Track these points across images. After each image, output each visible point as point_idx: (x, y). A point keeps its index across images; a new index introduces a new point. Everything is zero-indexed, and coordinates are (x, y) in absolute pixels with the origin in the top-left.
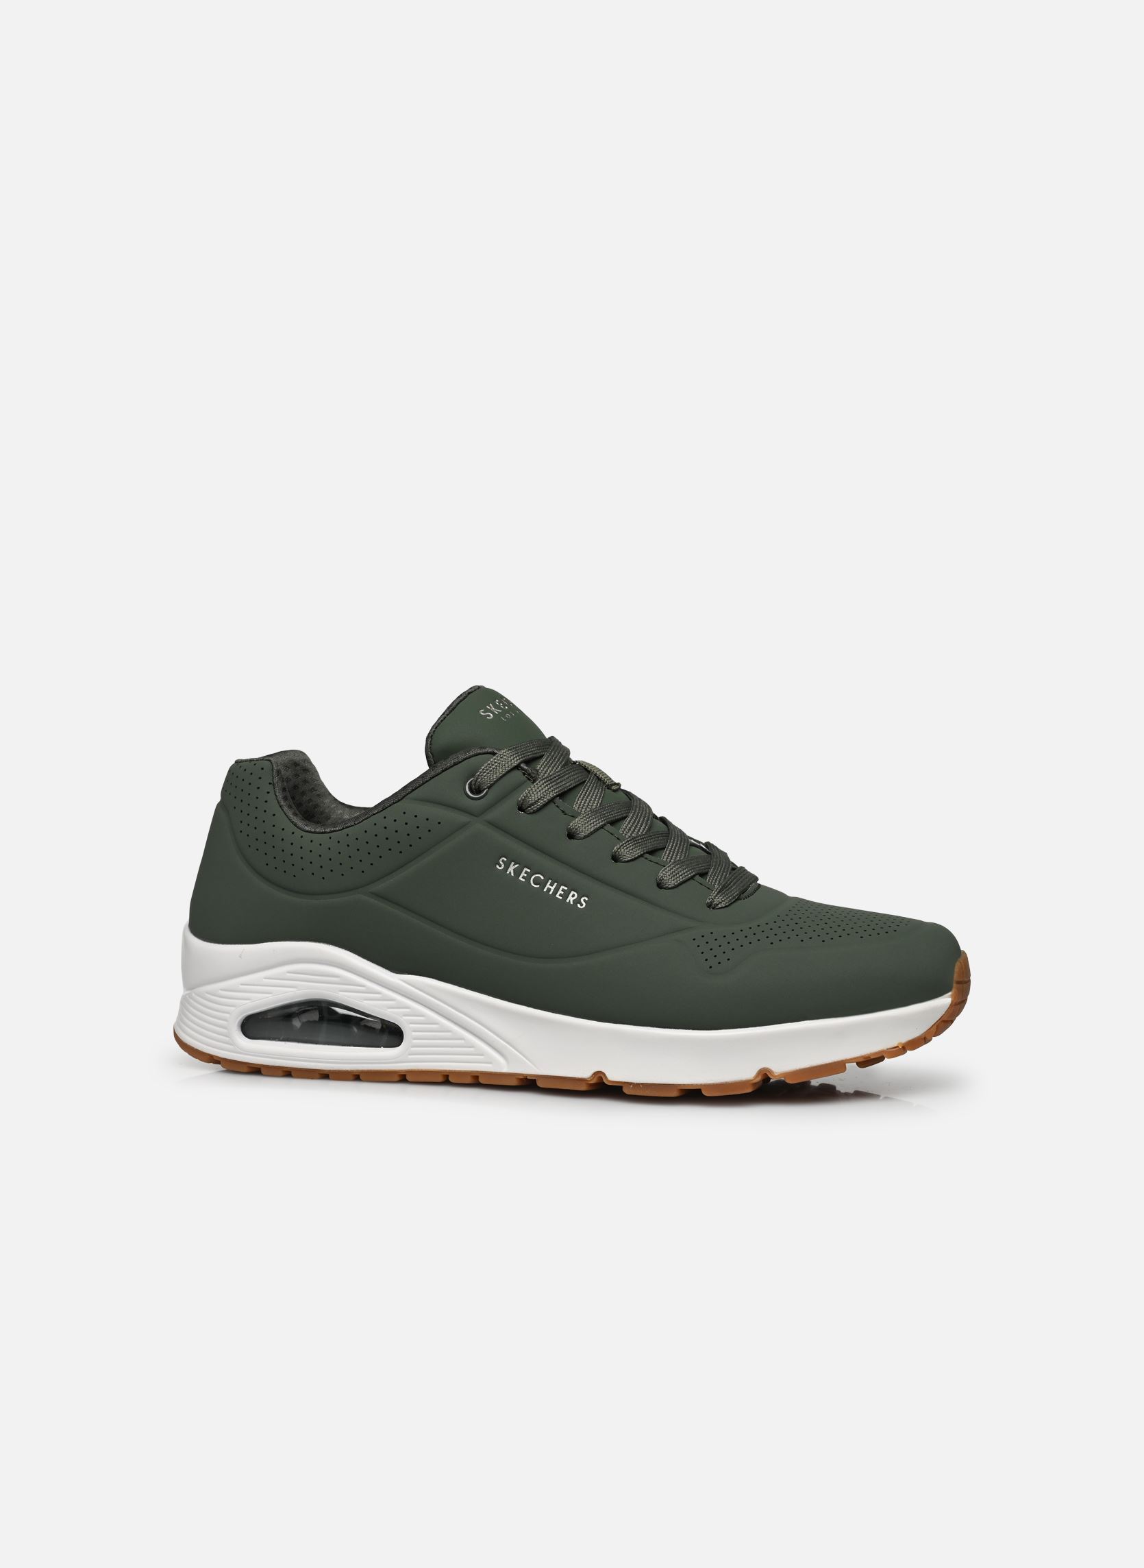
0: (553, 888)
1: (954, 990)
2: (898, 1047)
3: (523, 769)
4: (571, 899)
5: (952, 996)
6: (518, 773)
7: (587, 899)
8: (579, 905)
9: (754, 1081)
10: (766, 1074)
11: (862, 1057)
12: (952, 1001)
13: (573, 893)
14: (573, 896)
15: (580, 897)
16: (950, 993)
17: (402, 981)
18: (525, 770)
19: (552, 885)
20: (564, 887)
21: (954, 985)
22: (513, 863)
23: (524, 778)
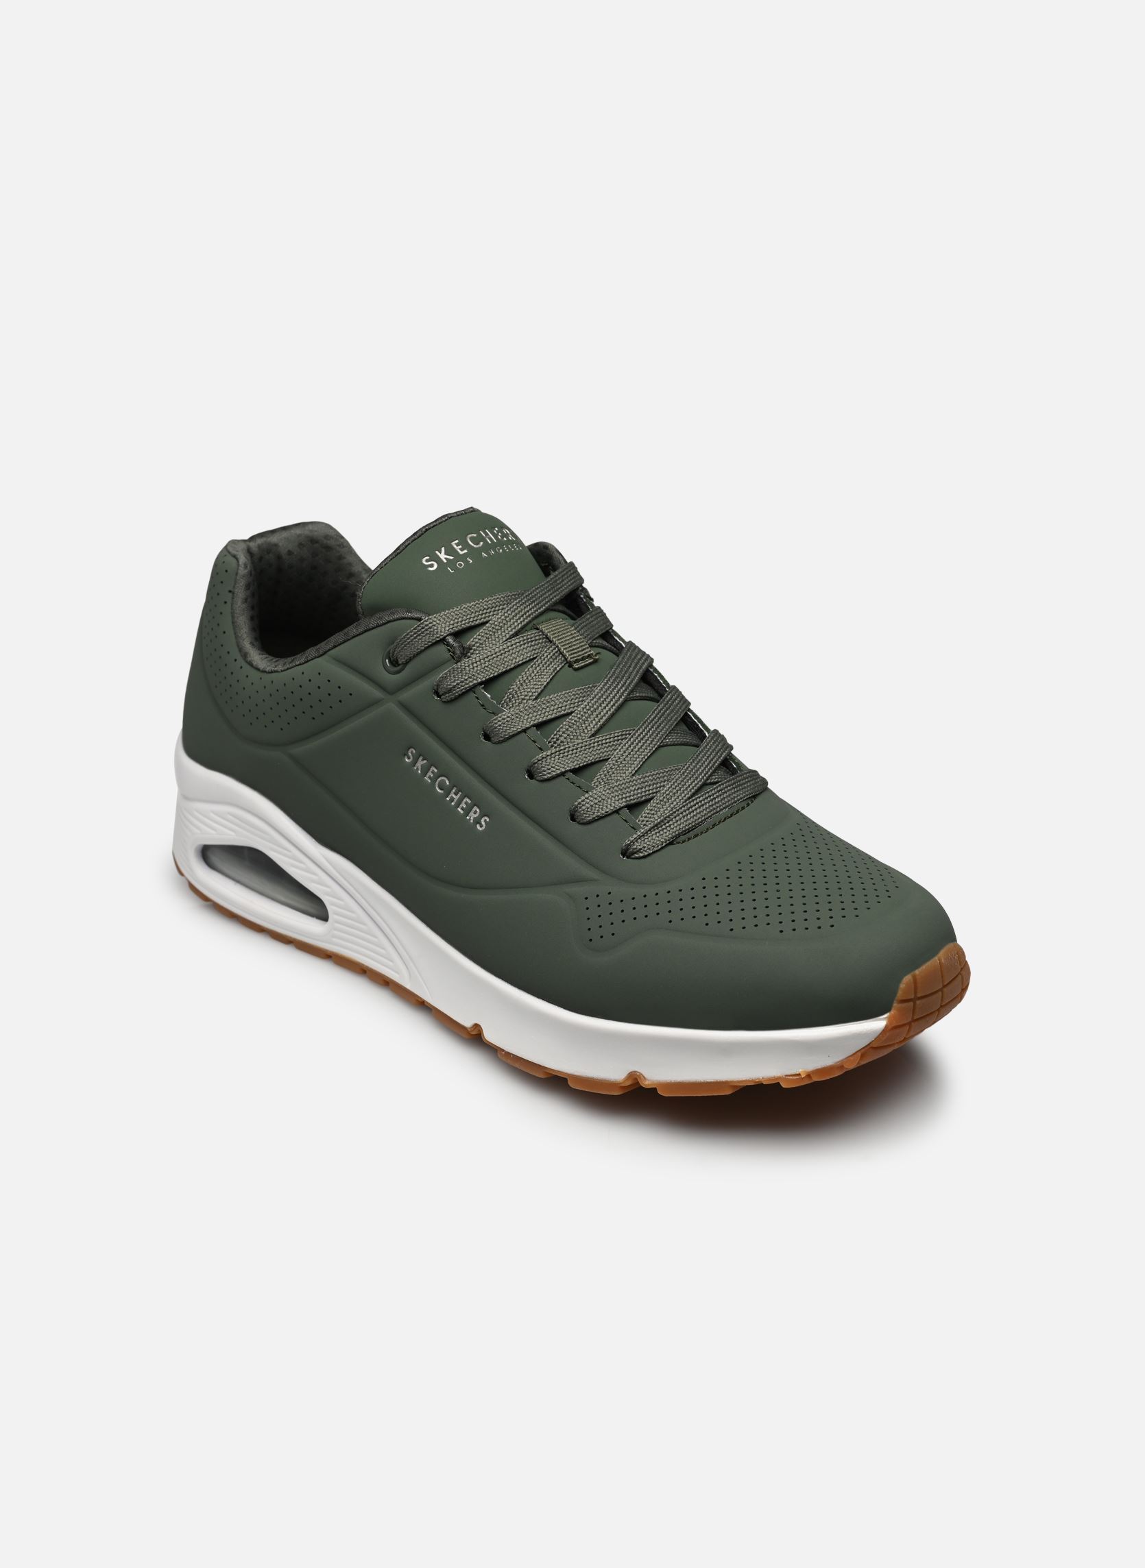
0: (456, 798)
1: (892, 1012)
2: (799, 1075)
3: (448, 644)
4: (472, 817)
5: (888, 1018)
6: (442, 648)
7: (488, 820)
8: (478, 826)
9: (623, 1085)
10: (636, 1079)
11: (752, 1081)
12: (886, 1027)
13: (476, 808)
14: (475, 813)
15: (482, 815)
16: (886, 1016)
17: (324, 856)
18: (452, 646)
19: (456, 794)
20: (468, 800)
21: (895, 1005)
22: (421, 758)
23: (447, 655)
